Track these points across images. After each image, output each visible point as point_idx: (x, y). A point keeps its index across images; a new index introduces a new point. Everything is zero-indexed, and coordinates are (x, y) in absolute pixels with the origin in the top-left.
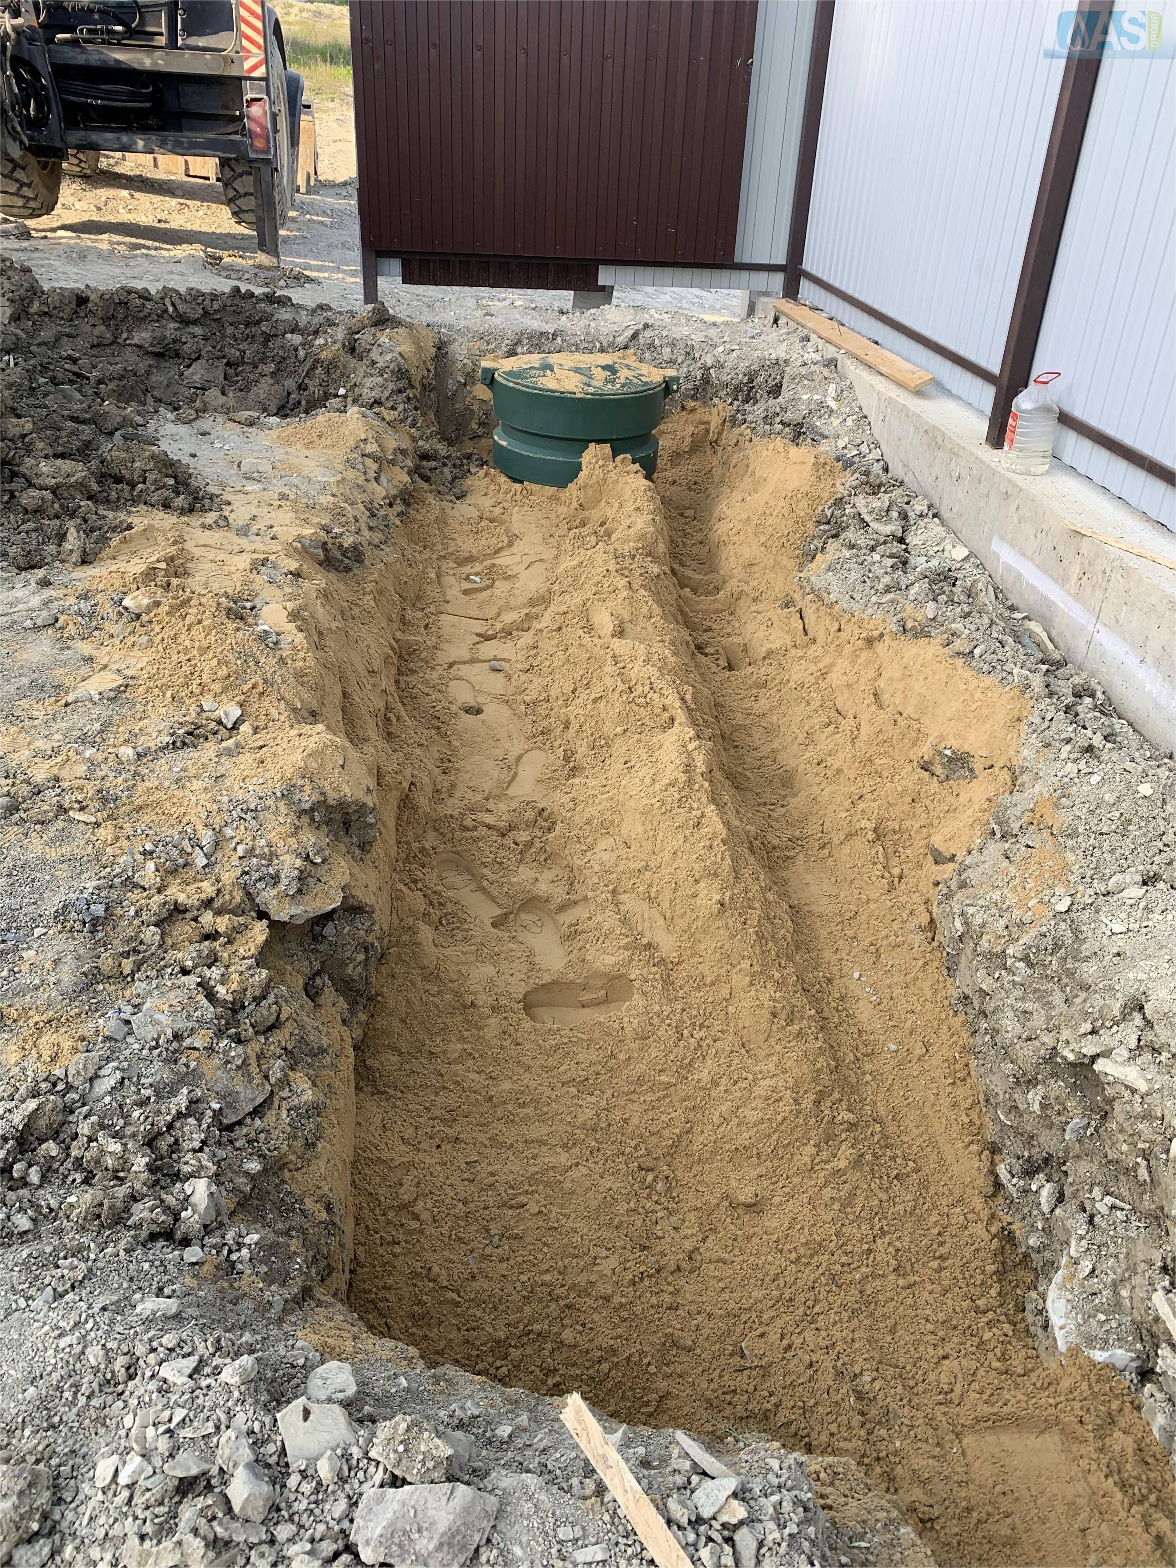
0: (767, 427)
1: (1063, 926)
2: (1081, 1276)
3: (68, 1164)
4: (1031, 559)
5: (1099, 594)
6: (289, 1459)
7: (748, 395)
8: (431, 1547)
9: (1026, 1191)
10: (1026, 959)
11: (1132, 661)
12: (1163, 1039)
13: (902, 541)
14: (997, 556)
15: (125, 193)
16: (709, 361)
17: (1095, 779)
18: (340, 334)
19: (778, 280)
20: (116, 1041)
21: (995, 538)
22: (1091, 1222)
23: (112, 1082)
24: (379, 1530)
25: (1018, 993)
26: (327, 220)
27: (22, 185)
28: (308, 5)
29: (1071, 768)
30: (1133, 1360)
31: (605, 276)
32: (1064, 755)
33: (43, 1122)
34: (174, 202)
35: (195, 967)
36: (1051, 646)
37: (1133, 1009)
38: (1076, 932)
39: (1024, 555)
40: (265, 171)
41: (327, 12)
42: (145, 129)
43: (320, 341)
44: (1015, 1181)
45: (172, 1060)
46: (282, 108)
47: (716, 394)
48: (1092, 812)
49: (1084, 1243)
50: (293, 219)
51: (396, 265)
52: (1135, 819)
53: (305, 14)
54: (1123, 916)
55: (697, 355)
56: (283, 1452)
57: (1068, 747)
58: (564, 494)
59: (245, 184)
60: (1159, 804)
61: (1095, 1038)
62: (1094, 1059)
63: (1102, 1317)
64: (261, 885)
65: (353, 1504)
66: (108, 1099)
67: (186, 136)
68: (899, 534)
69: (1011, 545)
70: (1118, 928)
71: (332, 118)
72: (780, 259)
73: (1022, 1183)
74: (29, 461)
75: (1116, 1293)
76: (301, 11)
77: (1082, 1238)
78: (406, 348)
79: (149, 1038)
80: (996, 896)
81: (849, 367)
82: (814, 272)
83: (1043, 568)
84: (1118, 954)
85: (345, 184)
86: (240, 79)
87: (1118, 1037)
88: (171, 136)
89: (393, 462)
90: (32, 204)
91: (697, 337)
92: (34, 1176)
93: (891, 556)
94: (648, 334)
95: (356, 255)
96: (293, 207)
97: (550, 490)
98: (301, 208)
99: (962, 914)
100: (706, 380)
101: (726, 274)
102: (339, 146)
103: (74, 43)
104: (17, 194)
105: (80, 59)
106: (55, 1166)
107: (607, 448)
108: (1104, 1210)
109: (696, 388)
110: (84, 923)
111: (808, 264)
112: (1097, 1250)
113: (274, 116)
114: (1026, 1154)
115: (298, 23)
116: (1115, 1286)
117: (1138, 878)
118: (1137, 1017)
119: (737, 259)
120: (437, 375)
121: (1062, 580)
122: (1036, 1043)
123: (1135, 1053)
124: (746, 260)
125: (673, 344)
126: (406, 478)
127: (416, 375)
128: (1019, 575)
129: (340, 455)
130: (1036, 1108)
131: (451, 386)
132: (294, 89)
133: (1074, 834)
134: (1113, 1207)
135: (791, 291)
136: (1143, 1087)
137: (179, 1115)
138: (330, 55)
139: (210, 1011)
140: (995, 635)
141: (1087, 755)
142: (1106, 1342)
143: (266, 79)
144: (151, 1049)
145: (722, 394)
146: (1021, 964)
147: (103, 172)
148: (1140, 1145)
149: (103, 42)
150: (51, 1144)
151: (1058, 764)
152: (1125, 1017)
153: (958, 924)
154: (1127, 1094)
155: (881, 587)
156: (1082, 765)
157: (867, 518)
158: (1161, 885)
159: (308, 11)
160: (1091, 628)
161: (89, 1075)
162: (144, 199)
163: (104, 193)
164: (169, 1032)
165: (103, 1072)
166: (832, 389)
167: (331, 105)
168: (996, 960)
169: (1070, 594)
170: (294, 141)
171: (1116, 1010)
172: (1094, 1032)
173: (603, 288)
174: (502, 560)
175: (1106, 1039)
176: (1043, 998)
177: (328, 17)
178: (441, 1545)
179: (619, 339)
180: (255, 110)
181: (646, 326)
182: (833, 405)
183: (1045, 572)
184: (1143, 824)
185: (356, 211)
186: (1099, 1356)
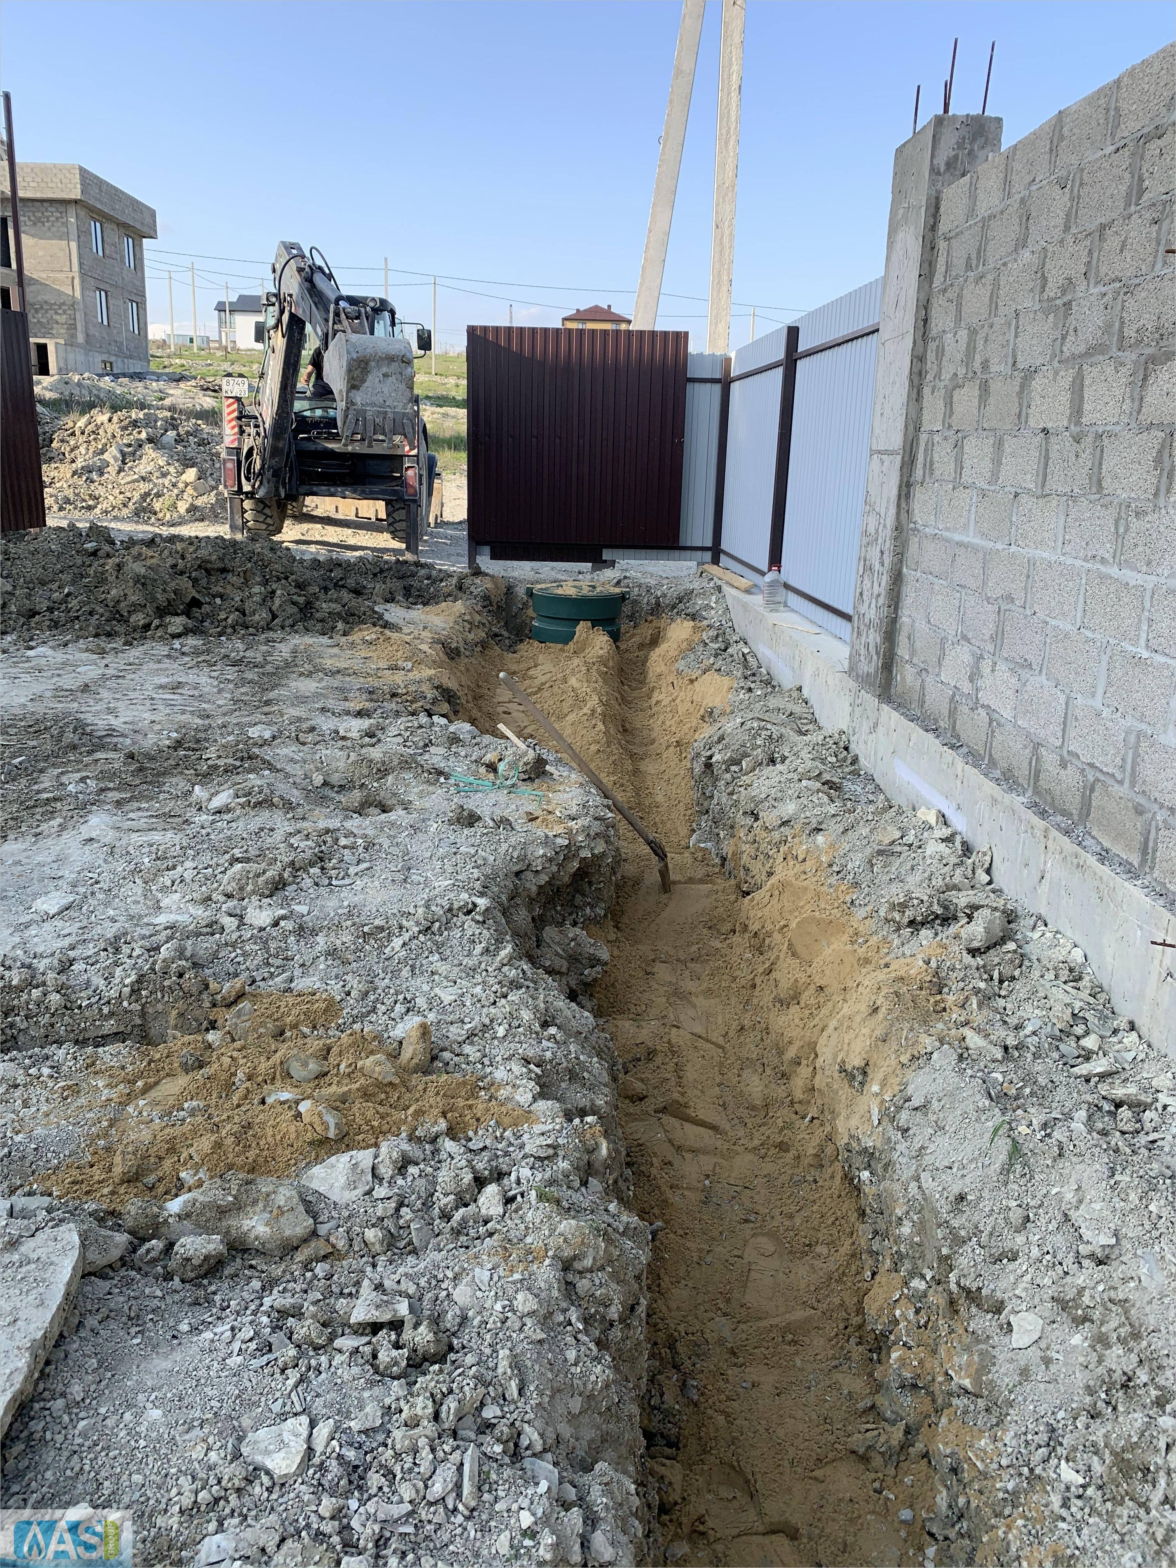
5: (779, 646)
11: (784, 667)
15: (319, 526)
16: (659, 594)
18: (454, 581)
19: (708, 555)
21: (759, 642)
26: (448, 542)
27: (267, 516)
28: (439, 409)
31: (610, 555)
34: (350, 531)
39: (765, 644)
40: (413, 506)
41: (453, 414)
42: (344, 484)
43: (444, 584)
46: (424, 473)
50: (426, 541)
51: (487, 550)
53: (435, 416)
55: (653, 591)
58: (567, 648)
59: (401, 514)
67: (367, 489)
69: (762, 642)
72: (709, 543)
74: (318, 603)
76: (433, 413)
78: (489, 585)
81: (726, 589)
82: (727, 550)
85: (460, 523)
86: (402, 456)
88: (360, 488)
89: (478, 627)
90: (271, 528)
91: (653, 582)
95: (466, 546)
96: (426, 534)
97: (560, 646)
98: (431, 535)
101: (677, 553)
102: (458, 502)
103: (308, 439)
104: (263, 522)
105: (312, 447)
107: (589, 624)
111: (724, 546)
113: (421, 476)
119: (682, 544)
120: (506, 603)
121: (772, 647)
124: (689, 545)
125: (640, 586)
126: (484, 635)
127: (494, 599)
128: (764, 653)
129: (452, 619)
131: (515, 609)
132: (432, 463)
135: (716, 561)
138: (453, 444)
143: (417, 456)
147: (304, 514)
149: (326, 438)
162: (330, 529)
163: (305, 526)
166: (714, 598)
169: (773, 651)
170: (430, 494)
173: (608, 561)
174: (531, 672)
177: (454, 417)
180: (410, 473)
181: (625, 577)
182: (714, 605)
183: (769, 647)
185: (466, 537)
186: (702, 845)
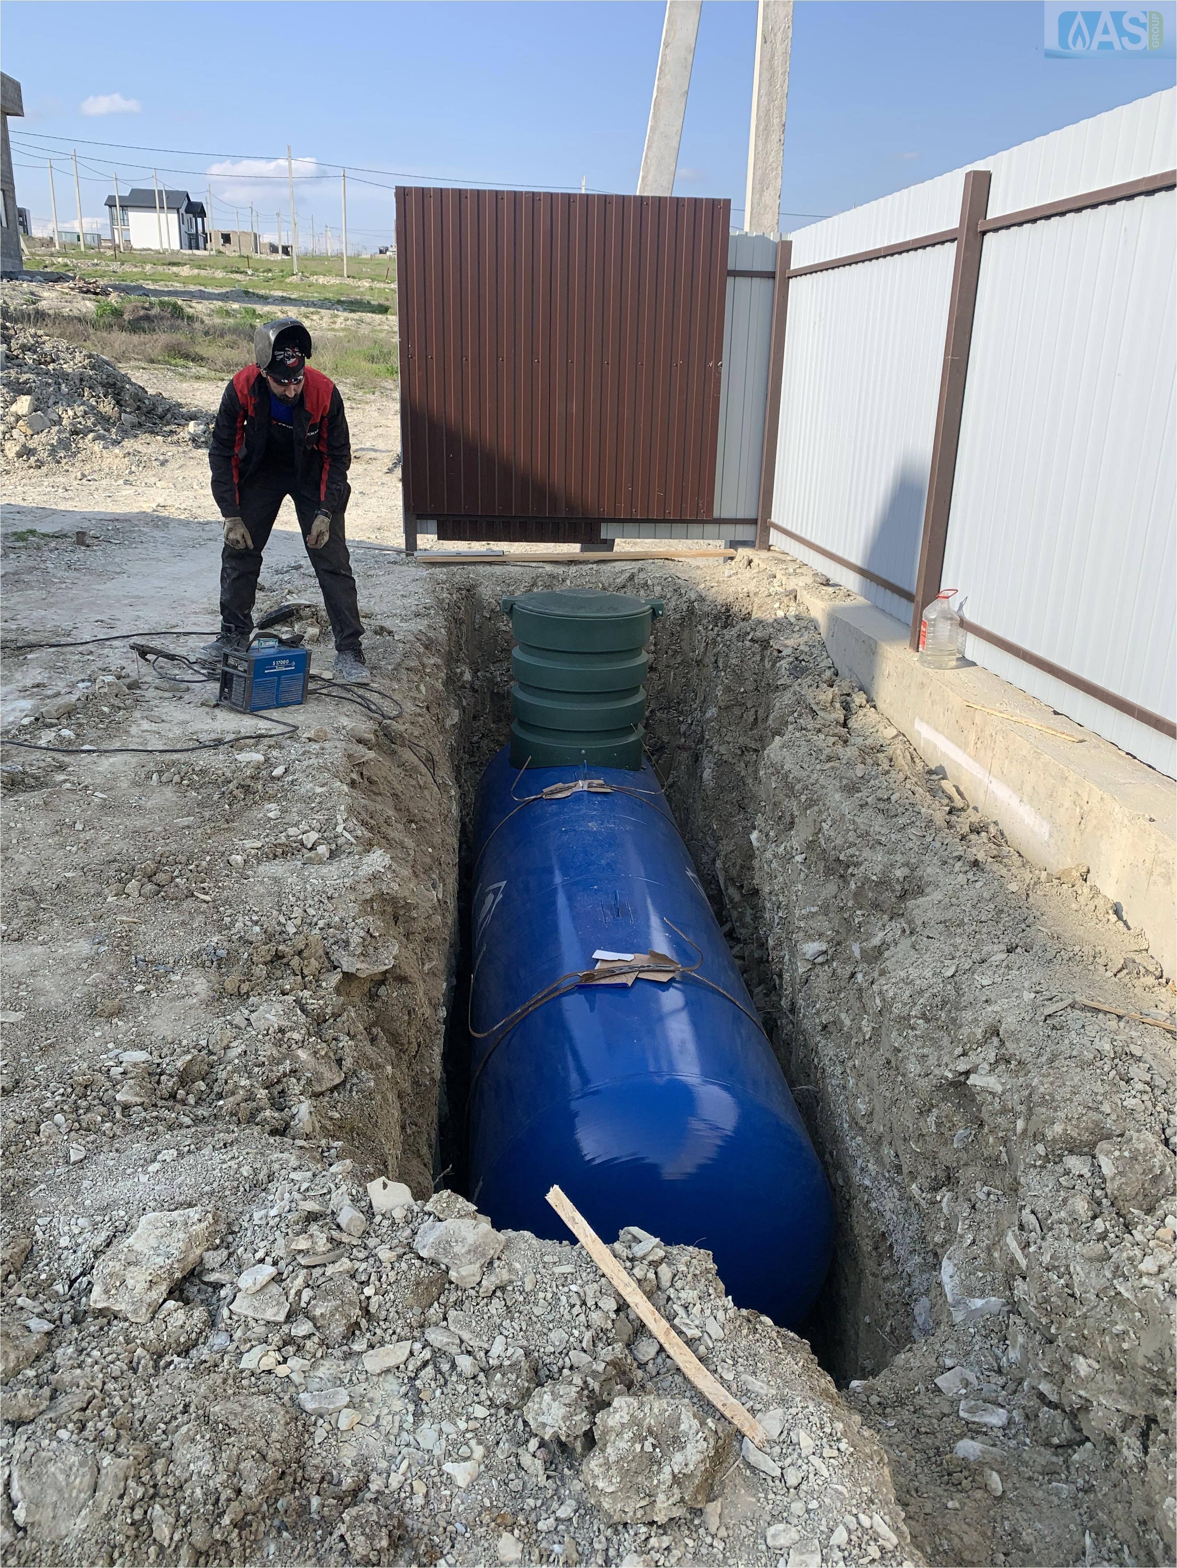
0: (740, 644)
1: (949, 987)
2: (965, 1245)
3: (213, 1096)
4: (942, 733)
5: (989, 753)
6: (375, 1209)
7: (726, 622)
8: (463, 1251)
9: (933, 1203)
10: (923, 1016)
11: (1014, 802)
12: (1011, 1051)
13: (845, 725)
14: (919, 733)
17: (978, 885)
20: (240, 1028)
21: (917, 720)
22: (973, 1207)
23: (239, 1050)
24: (431, 1240)
25: (919, 1044)
29: (962, 878)
30: (1004, 1305)
31: (605, 532)
32: (957, 869)
33: (196, 1068)
35: (291, 990)
36: (956, 797)
37: (992, 1034)
38: (957, 989)
39: (937, 730)
44: (924, 1195)
45: (278, 1044)
47: (700, 623)
48: (974, 906)
49: (967, 1222)
51: (431, 525)
52: (1006, 909)
54: (990, 973)
55: (683, 591)
56: (371, 1207)
57: (960, 863)
60: (1024, 898)
61: (966, 1059)
62: (967, 1073)
63: (980, 1274)
64: (335, 947)
65: (414, 1233)
66: (236, 1061)
68: (842, 720)
69: (928, 723)
70: (985, 982)
71: (374, 408)
72: (746, 511)
73: (929, 1196)
75: (990, 1254)
77: (966, 1218)
79: (262, 1028)
80: (903, 974)
82: (780, 524)
83: (950, 738)
84: (987, 1001)
87: (982, 1055)
92: (191, 1100)
93: (834, 735)
94: (642, 575)
99: (880, 993)
100: (691, 611)
101: (707, 527)
106: (204, 1097)
108: (983, 1197)
109: (683, 618)
110: (212, 962)
111: (774, 518)
112: (975, 1226)
114: (933, 1175)
115: (343, 330)
116: (989, 1250)
117: (1003, 947)
118: (995, 1040)
119: (716, 514)
120: (466, 611)
121: (963, 746)
122: (931, 1076)
123: (993, 1067)
124: (723, 516)
128: (935, 746)
130: (933, 1128)
131: (478, 620)
133: (961, 924)
134: (989, 1194)
136: (999, 1089)
137: (285, 1075)
139: (302, 1018)
140: (908, 786)
141: (974, 869)
142: (983, 1292)
144: (264, 1035)
145: (705, 622)
146: (921, 1021)
148: (1000, 1135)
150: (201, 1083)
151: (952, 877)
152: (986, 1041)
153: (878, 1001)
154: (989, 1098)
155: (823, 757)
156: (970, 875)
157: (815, 708)
158: (1019, 950)
159: (353, 319)
160: (986, 781)
161: (224, 1045)
164: (276, 1026)
165: (232, 1045)
167: (372, 397)
168: (904, 1020)
169: (970, 756)
171: (979, 1033)
172: (964, 1054)
173: (605, 541)
175: (972, 1057)
176: (935, 1043)
178: (470, 1251)
179: (618, 580)
183: (952, 741)
184: (1011, 912)
